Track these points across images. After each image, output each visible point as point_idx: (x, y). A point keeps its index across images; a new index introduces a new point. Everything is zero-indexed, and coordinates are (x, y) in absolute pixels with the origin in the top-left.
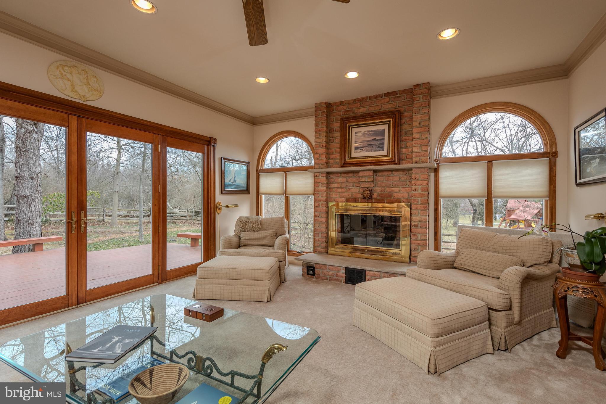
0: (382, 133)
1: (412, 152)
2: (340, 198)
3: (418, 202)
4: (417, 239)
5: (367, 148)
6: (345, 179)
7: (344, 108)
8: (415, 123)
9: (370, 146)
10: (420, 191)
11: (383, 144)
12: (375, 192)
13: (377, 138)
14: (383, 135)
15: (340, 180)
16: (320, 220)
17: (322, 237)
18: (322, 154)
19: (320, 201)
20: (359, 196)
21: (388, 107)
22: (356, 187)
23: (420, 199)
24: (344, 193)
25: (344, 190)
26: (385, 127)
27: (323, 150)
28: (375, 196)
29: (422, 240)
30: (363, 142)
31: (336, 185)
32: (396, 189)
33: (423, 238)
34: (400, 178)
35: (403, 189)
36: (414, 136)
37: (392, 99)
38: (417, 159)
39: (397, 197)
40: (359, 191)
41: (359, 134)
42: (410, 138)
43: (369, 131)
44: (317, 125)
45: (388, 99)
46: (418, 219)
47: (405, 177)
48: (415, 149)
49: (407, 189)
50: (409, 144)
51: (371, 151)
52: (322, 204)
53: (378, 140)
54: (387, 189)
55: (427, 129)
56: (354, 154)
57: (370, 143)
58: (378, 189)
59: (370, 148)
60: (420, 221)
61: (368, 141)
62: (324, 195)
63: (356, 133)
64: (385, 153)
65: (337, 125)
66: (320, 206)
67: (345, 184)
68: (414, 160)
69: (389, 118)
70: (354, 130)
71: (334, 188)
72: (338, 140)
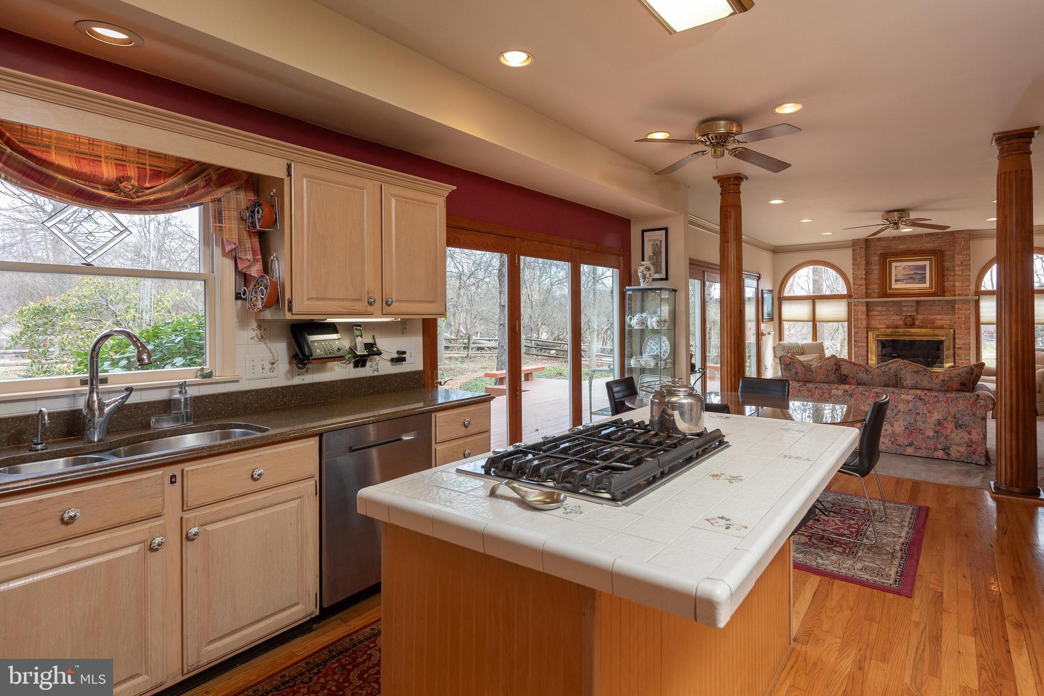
0: (924, 267)
1: (954, 286)
2: (880, 324)
3: (961, 328)
4: (961, 359)
5: (909, 281)
6: (885, 308)
7: (883, 244)
8: (957, 262)
9: (911, 279)
10: (963, 319)
11: (925, 277)
12: (917, 319)
13: (919, 272)
14: (925, 270)
15: (879, 308)
16: (860, 344)
17: (862, 360)
18: (861, 285)
19: (860, 328)
20: (901, 322)
21: (929, 246)
22: (897, 314)
23: (963, 325)
24: (883, 320)
25: (884, 317)
26: (927, 263)
27: (863, 282)
28: (917, 322)
29: (965, 360)
30: (905, 275)
31: (875, 313)
32: (939, 317)
33: (967, 358)
34: (942, 308)
35: (945, 317)
36: (957, 273)
37: (933, 239)
38: (962, 292)
39: (939, 324)
40: (901, 319)
41: (900, 268)
42: (952, 274)
43: (910, 266)
44: (854, 259)
45: (929, 239)
46: (962, 342)
47: (948, 307)
48: (957, 284)
49: (950, 317)
50: (950, 278)
51: (912, 283)
52: (862, 331)
53: (919, 274)
54: (930, 317)
55: (967, 266)
56: (895, 286)
57: (910, 276)
58: (920, 317)
59: (911, 281)
60: (963, 344)
61: (909, 274)
62: (865, 322)
63: (896, 267)
64: (927, 285)
65: (875, 259)
66: (860, 333)
67: (885, 313)
68: (957, 293)
69: (931, 256)
70: (894, 265)
71: (873, 315)
72: (876, 272)
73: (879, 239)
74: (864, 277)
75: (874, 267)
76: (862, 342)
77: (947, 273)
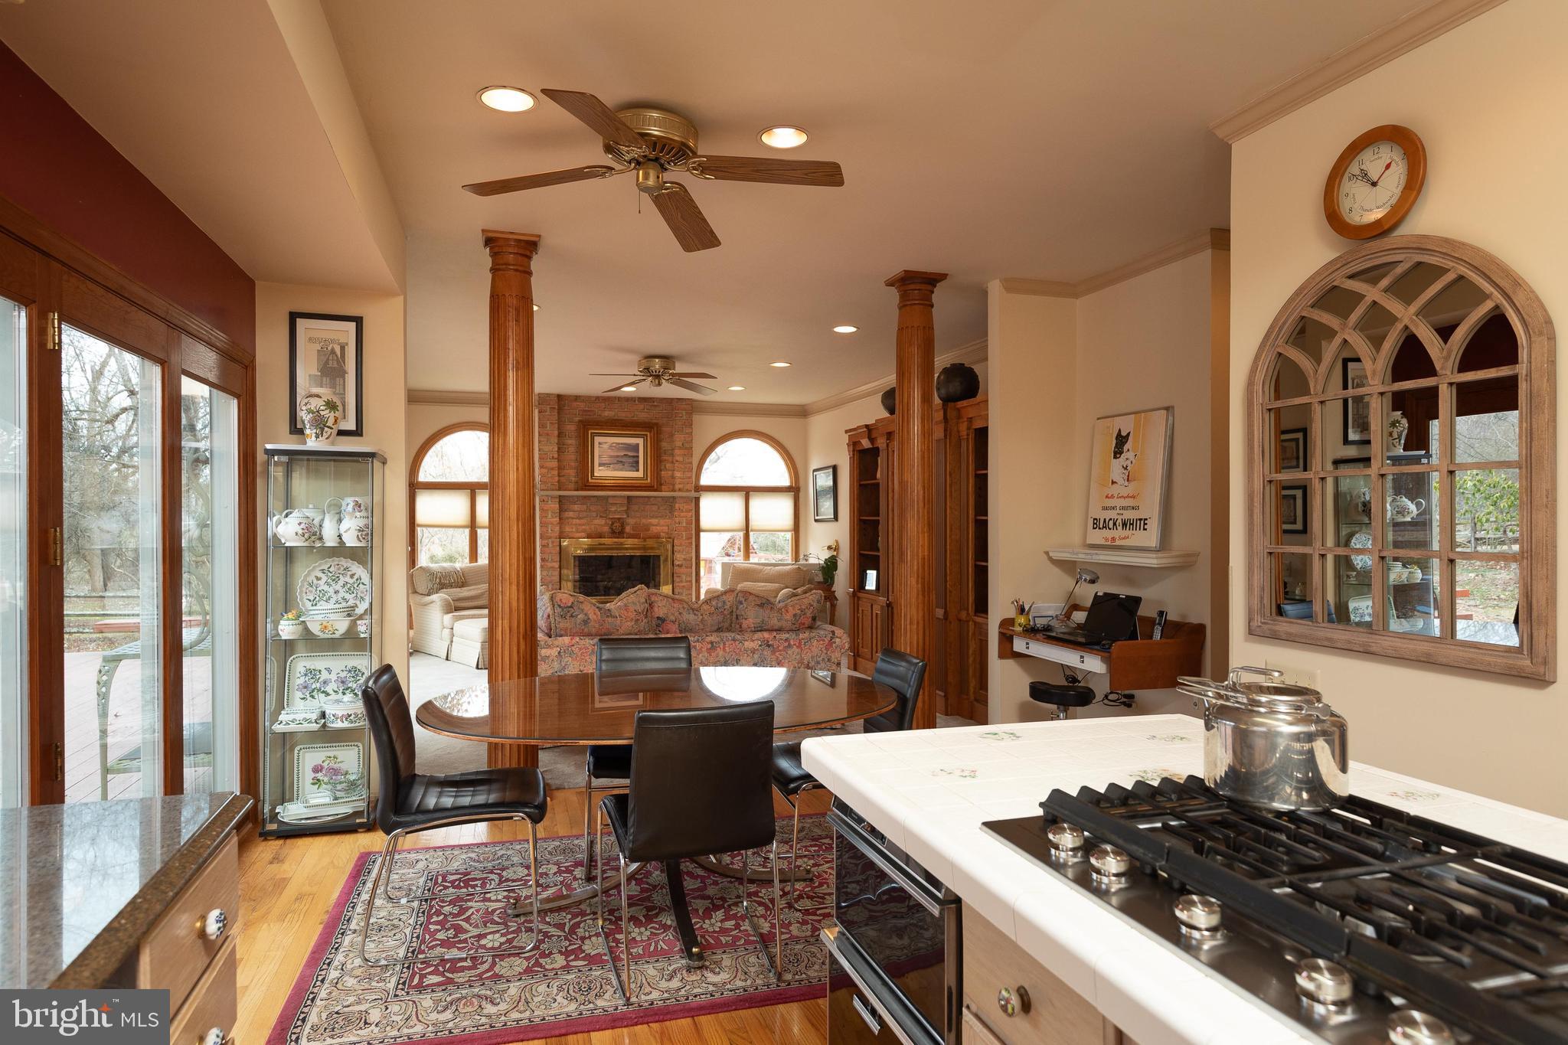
0: (636, 448)
1: (673, 477)
2: (577, 532)
3: (681, 538)
4: (681, 581)
5: (617, 466)
6: (585, 506)
7: (582, 405)
8: (679, 444)
9: (619, 462)
10: (684, 524)
11: (637, 462)
12: (628, 524)
13: (630, 454)
14: (638, 451)
15: (576, 507)
16: (550, 565)
17: (552, 588)
18: (552, 469)
19: (550, 538)
20: (606, 529)
21: (642, 416)
22: (601, 517)
23: (683, 534)
24: (584, 525)
25: (583, 521)
26: (640, 441)
27: (555, 464)
28: (628, 529)
29: (687, 582)
30: (611, 457)
31: (571, 514)
32: (654, 521)
33: (688, 579)
34: (658, 508)
35: (662, 522)
36: (678, 458)
37: (649, 406)
38: (681, 486)
39: (654, 531)
40: (606, 524)
41: (605, 446)
42: (670, 459)
43: (619, 444)
44: (542, 426)
45: (642, 407)
47: (665, 507)
48: (678, 474)
49: (668, 521)
50: (668, 465)
51: (621, 470)
52: (553, 542)
53: (630, 456)
54: (644, 521)
55: (688, 449)
56: (600, 472)
57: (619, 459)
58: (631, 521)
59: (620, 466)
60: (684, 559)
61: (618, 456)
62: (557, 529)
63: (600, 443)
64: (640, 474)
65: (571, 428)
66: (550, 545)
67: (585, 514)
68: (677, 487)
69: (647, 430)
70: (597, 439)
71: (568, 518)
72: (572, 449)
73: (577, 398)
74: (556, 456)
75: (570, 442)
76: (553, 561)
77: (665, 457)
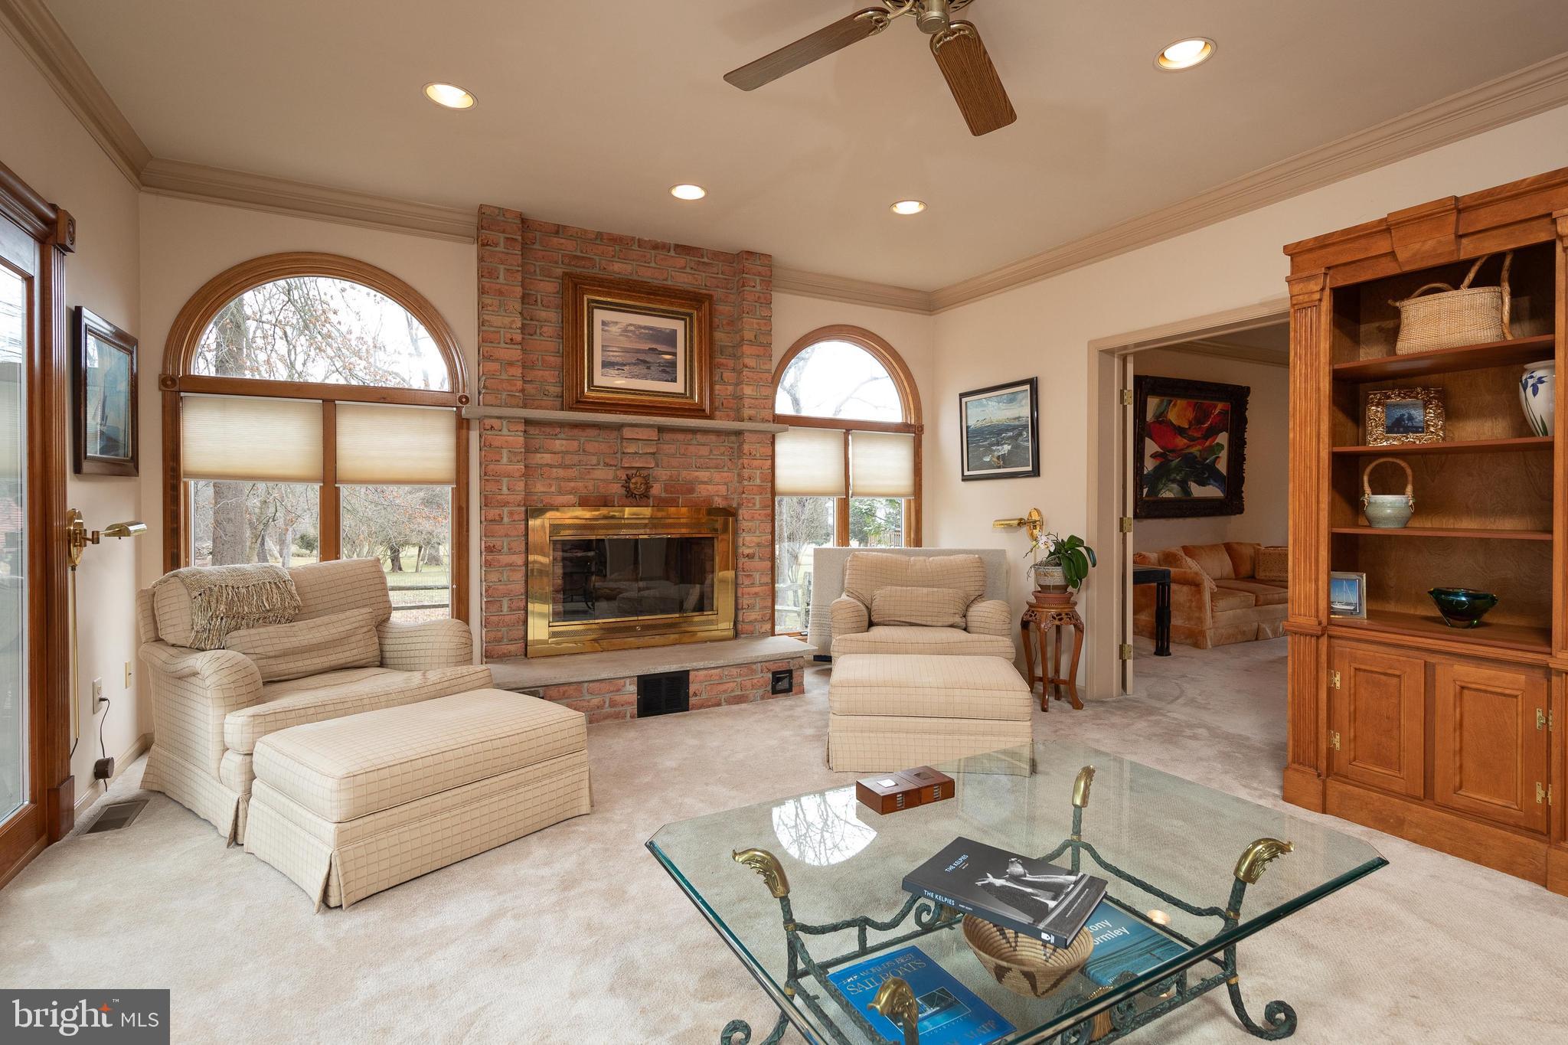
0: (670, 338)
1: (739, 396)
2: (561, 492)
3: (754, 504)
4: (753, 585)
5: (636, 370)
6: (575, 444)
7: (570, 246)
8: (748, 334)
9: (642, 364)
10: (758, 482)
11: (674, 365)
12: (656, 480)
13: (660, 348)
14: (674, 344)
15: (559, 444)
16: (505, 559)
17: (510, 609)
18: (511, 364)
19: (506, 504)
20: (617, 489)
21: (682, 279)
22: (607, 465)
23: (758, 498)
24: (570, 480)
25: (571, 473)
26: (678, 326)
27: (514, 354)
28: (657, 490)
29: (762, 585)
30: (626, 351)
31: (547, 458)
32: (703, 475)
33: (765, 580)
34: (711, 451)
35: (717, 476)
36: (745, 362)
37: (693, 265)
38: (752, 412)
39: (704, 494)
40: (616, 477)
41: (615, 330)
42: (731, 363)
43: (641, 327)
44: (485, 273)
45: (683, 262)
46: (756, 540)
47: (722, 449)
48: (748, 391)
49: (731, 476)
50: (730, 375)
51: (645, 377)
52: (511, 513)
53: (660, 354)
54: (684, 474)
56: (601, 377)
57: (642, 357)
58: (663, 474)
59: (641, 369)
60: (759, 545)
61: (638, 351)
62: (520, 486)
63: (604, 323)
64: (679, 386)
65: (547, 288)
66: (506, 520)
67: (576, 459)
68: (747, 412)
69: (691, 307)
70: (600, 315)
71: (542, 466)
72: (549, 330)
73: (558, 230)
74: (518, 338)
75: (543, 314)
76: (510, 550)
77: (720, 359)
